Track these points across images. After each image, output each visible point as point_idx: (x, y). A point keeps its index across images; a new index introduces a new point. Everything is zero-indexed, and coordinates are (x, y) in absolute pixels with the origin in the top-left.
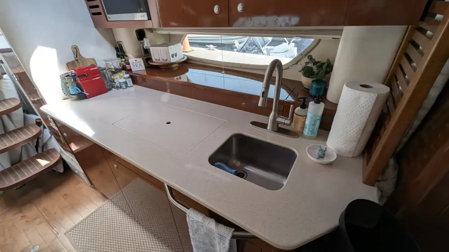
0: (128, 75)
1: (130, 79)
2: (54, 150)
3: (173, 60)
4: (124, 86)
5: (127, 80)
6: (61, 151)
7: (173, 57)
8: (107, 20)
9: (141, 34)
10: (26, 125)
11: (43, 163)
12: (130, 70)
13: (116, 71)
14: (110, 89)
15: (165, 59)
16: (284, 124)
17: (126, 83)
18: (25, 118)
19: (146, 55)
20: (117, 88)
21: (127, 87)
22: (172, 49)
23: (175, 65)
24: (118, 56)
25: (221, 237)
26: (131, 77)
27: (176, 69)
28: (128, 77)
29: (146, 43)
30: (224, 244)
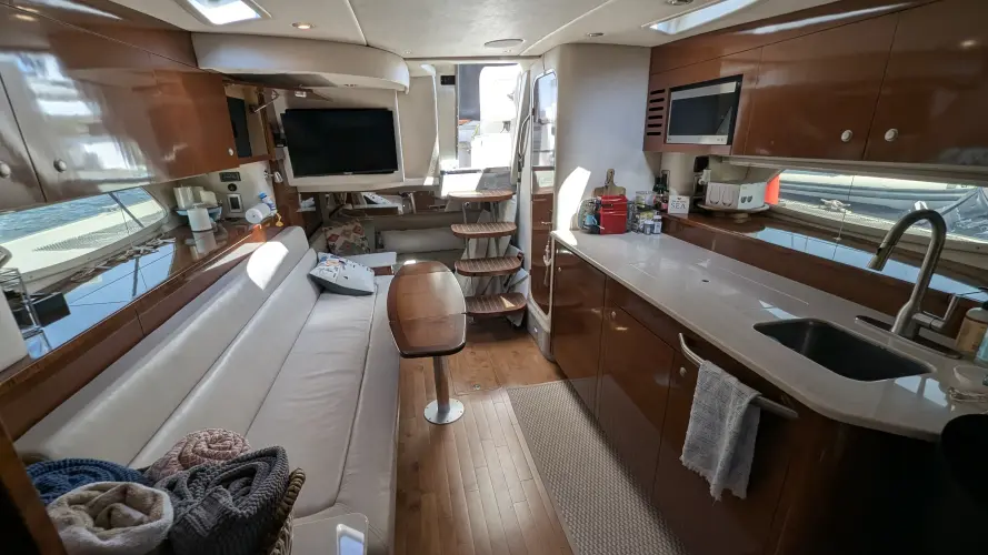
0: (659, 217)
1: (660, 223)
2: (521, 295)
3: (741, 206)
4: (648, 229)
5: (656, 224)
6: (528, 299)
7: (743, 201)
8: (665, 141)
9: (702, 164)
10: (507, 257)
11: (508, 305)
12: (666, 211)
13: (648, 209)
14: (628, 231)
15: (728, 202)
16: (930, 327)
17: (652, 227)
18: (508, 250)
19: (697, 194)
20: (638, 231)
21: (652, 232)
22: (748, 190)
23: (742, 216)
24: (655, 189)
25: (740, 394)
26: (663, 220)
27: (742, 221)
28: (659, 220)
29: (705, 176)
30: (741, 402)
